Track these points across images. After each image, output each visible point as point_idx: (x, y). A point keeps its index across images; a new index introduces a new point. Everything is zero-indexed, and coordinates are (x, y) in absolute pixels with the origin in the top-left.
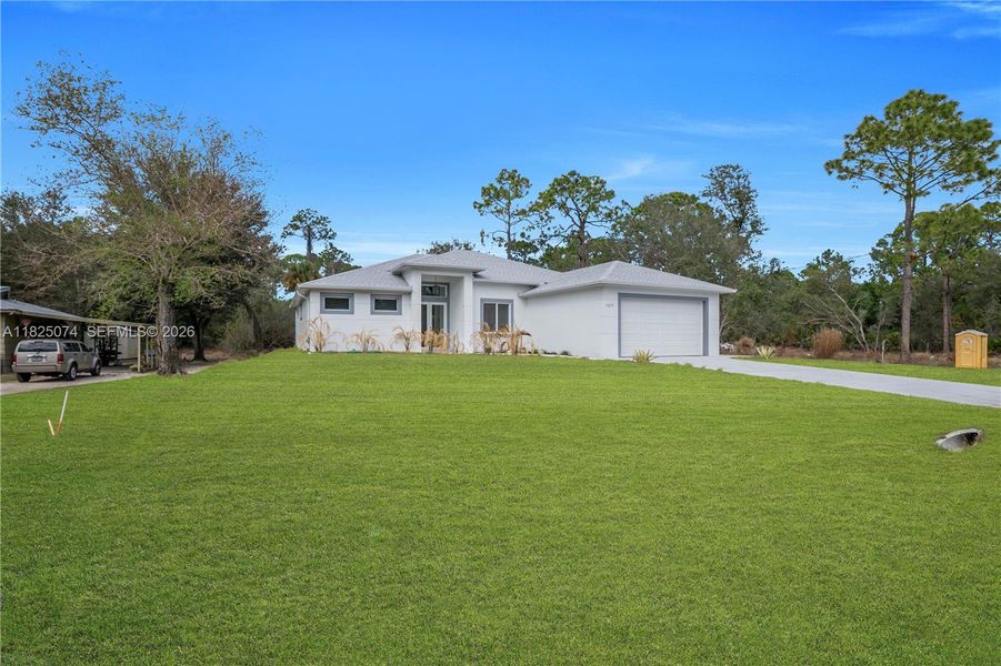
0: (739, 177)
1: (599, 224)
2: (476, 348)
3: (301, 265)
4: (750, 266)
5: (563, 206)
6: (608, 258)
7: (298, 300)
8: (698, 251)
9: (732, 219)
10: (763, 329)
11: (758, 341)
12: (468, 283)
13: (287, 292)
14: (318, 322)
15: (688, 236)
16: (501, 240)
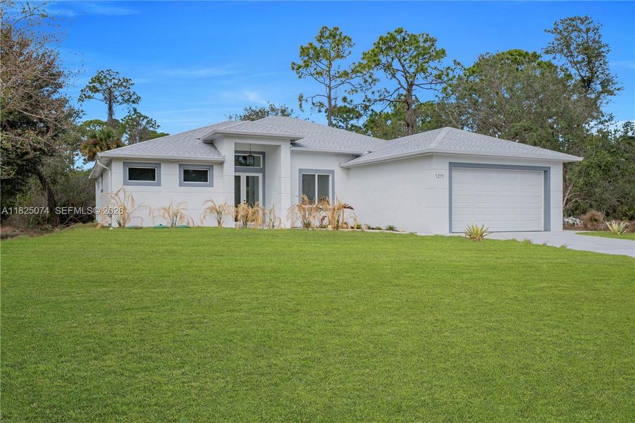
0: (588, 30)
1: (429, 86)
2: (293, 223)
3: (103, 132)
4: (600, 131)
5: (388, 67)
6: (439, 124)
7: (98, 170)
8: (540, 114)
9: (579, 78)
10: (614, 201)
11: (608, 214)
12: (285, 150)
13: (86, 161)
14: (121, 194)
15: (528, 98)
16: (321, 104)
